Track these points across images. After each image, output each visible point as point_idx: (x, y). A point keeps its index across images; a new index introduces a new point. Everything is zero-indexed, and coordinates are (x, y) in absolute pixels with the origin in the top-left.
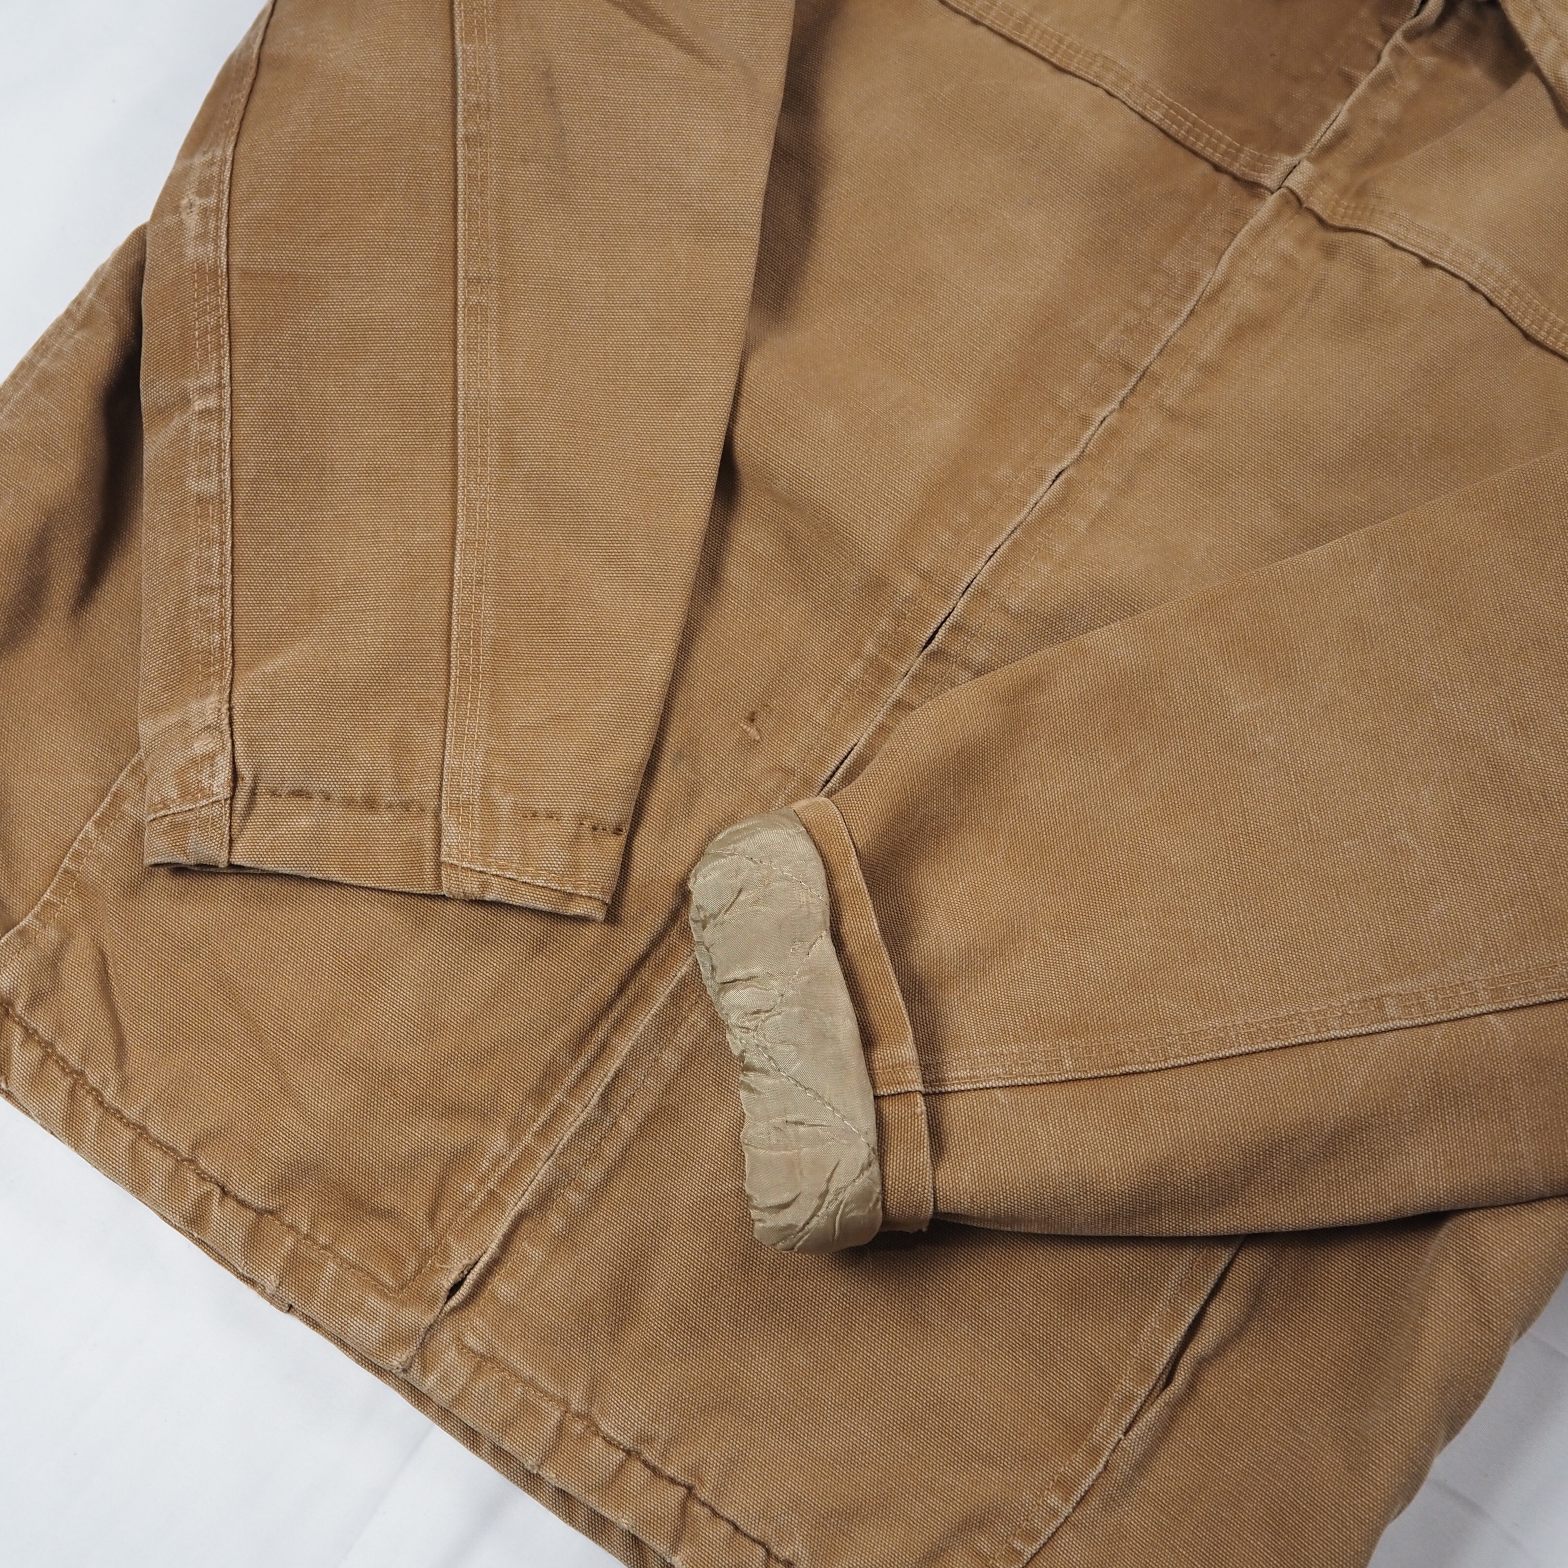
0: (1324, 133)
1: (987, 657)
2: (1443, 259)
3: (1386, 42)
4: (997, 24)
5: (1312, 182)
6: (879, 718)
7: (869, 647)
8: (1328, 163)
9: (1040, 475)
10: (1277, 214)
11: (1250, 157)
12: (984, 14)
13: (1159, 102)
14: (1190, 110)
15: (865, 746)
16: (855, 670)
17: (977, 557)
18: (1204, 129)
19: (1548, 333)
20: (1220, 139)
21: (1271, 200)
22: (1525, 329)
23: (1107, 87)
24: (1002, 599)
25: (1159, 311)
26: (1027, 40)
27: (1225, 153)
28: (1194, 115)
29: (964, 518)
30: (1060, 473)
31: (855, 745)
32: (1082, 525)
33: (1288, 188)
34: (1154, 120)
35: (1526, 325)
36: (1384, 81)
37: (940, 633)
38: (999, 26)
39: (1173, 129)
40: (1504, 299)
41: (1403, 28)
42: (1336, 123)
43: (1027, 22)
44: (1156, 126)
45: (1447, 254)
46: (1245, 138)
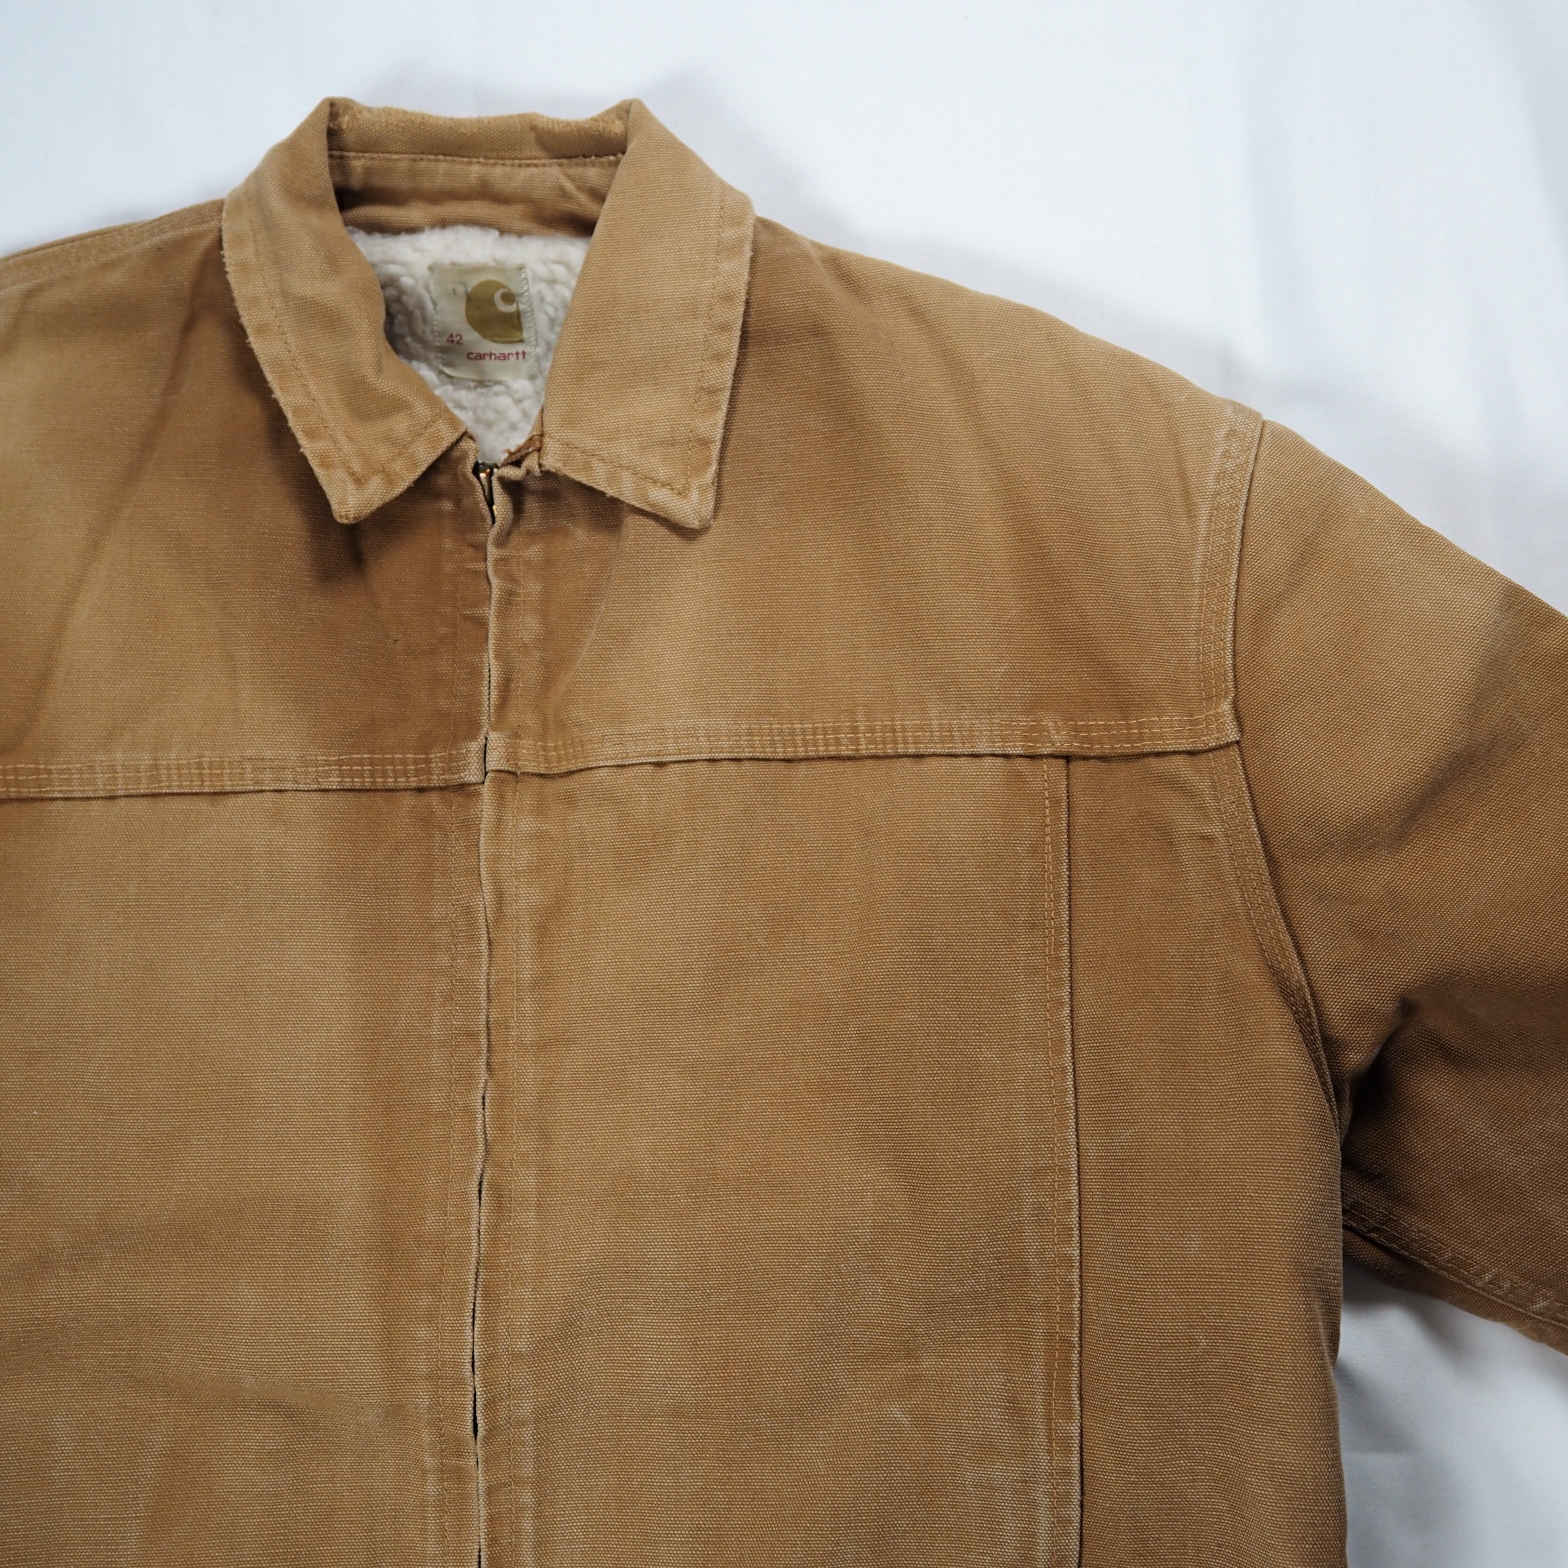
0: (489, 696)
1: (534, 1404)
2: (671, 754)
3: (485, 560)
4: (131, 789)
5: (510, 750)
6: (483, 1513)
7: (429, 1462)
8: (512, 717)
9: (464, 1198)
10: (500, 798)
11: (442, 762)
12: (114, 788)
13: (327, 768)
14: (358, 753)
15: (489, 1546)
16: (431, 1488)
17: (462, 1332)
18: (383, 762)
19: (805, 745)
20: (404, 762)
21: (486, 791)
22: (783, 758)
23: (272, 788)
24: (509, 1349)
25: (461, 962)
26: (169, 787)
27: (417, 772)
28: (365, 756)
29: (425, 1300)
30: (480, 1184)
31: (480, 1552)
32: (529, 1219)
33: (493, 771)
34: (334, 787)
35: (781, 755)
36: (509, 599)
37: (479, 1418)
38: (135, 789)
39: (357, 782)
40: (746, 750)
41: (490, 540)
42: (493, 679)
43: (157, 769)
44: (340, 790)
45: (671, 747)
46: (424, 746)
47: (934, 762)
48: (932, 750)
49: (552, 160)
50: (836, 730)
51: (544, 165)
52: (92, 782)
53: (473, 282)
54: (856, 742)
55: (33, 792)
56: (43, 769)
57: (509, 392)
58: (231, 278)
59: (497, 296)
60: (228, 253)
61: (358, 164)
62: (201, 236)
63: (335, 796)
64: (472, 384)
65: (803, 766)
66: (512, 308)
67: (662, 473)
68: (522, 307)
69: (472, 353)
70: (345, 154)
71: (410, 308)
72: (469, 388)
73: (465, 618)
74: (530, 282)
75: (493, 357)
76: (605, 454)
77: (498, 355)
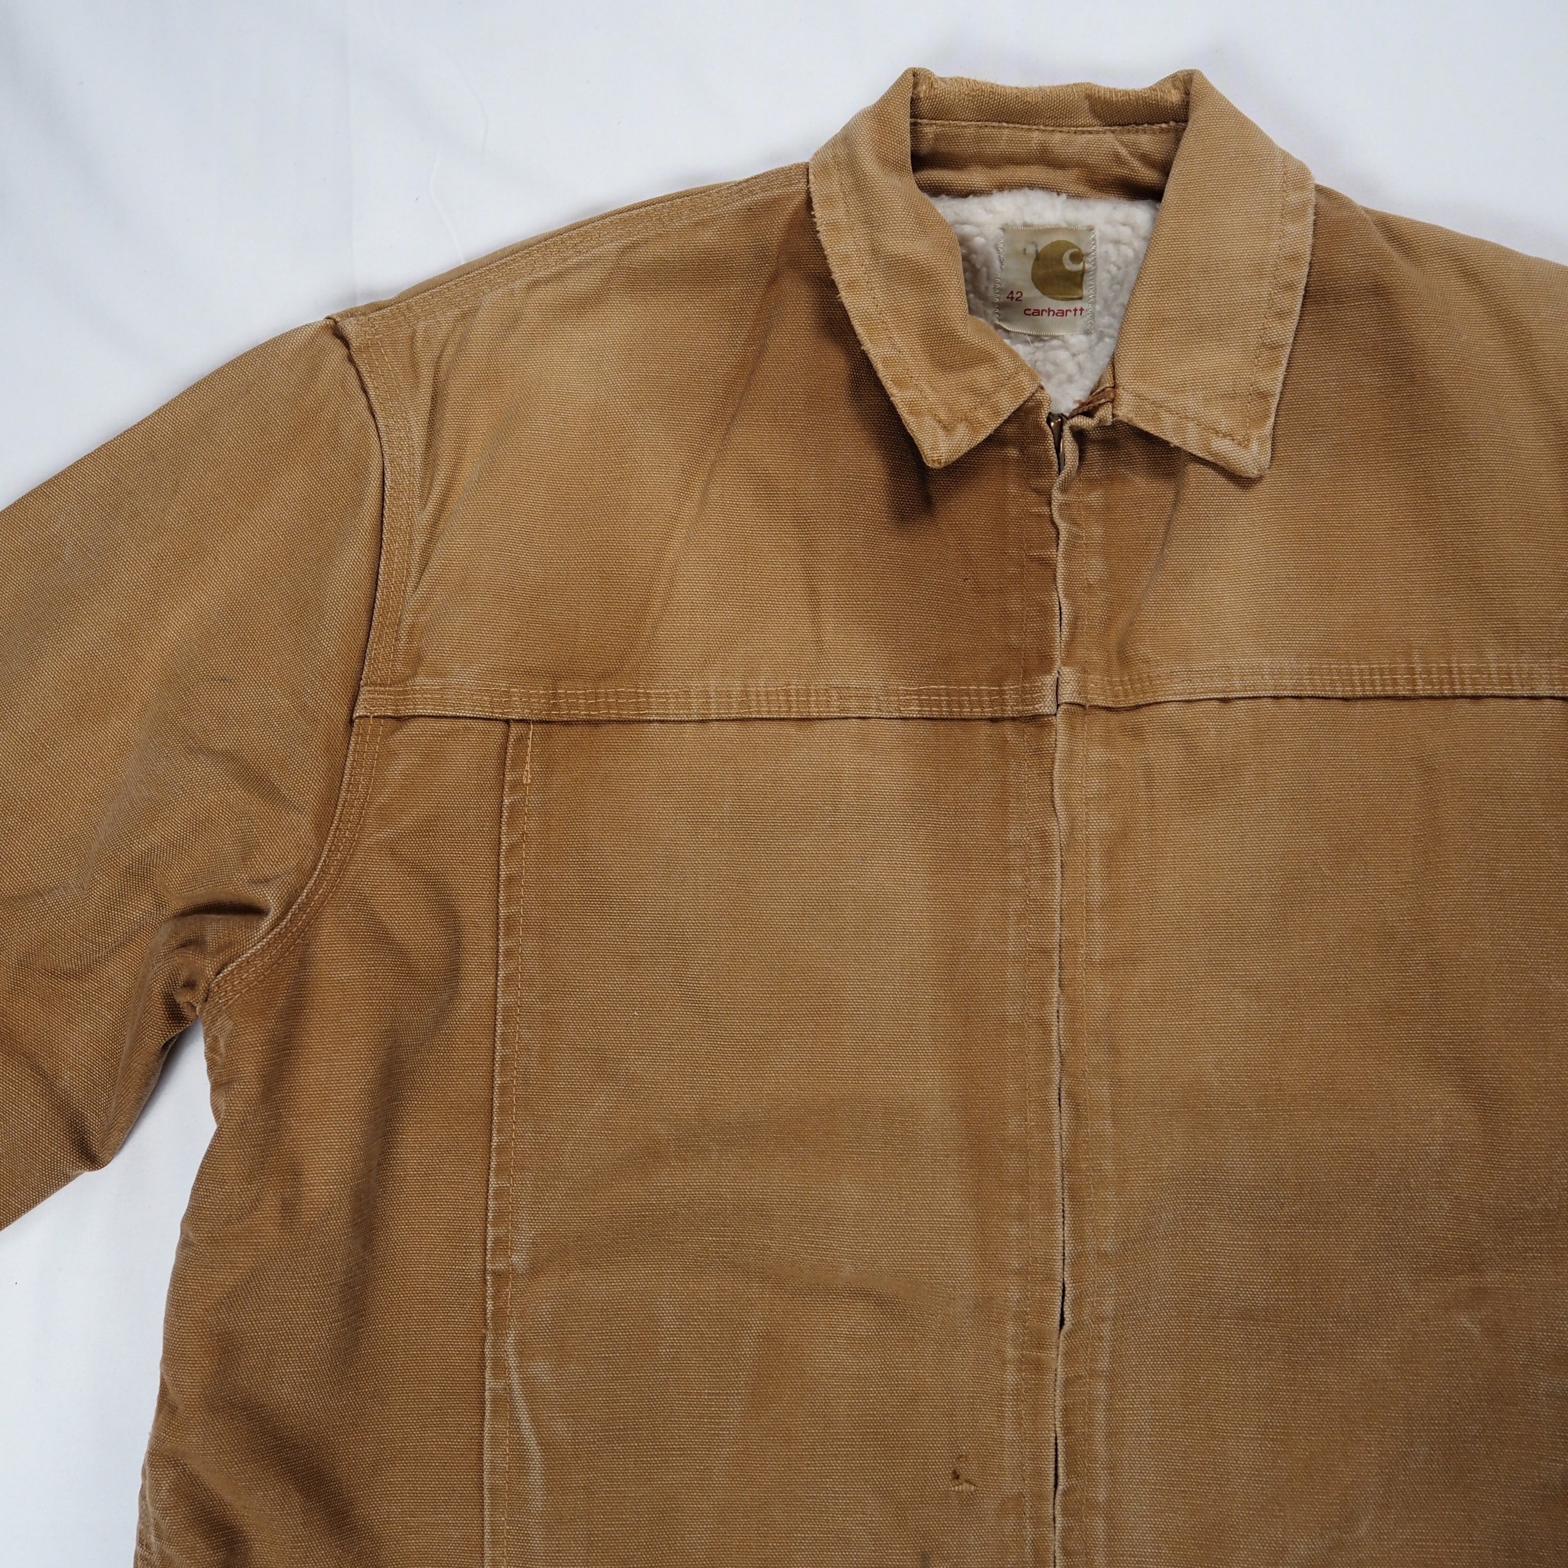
0: (1061, 633)
1: (1115, 1301)
2: (1238, 691)
3: (1050, 504)
4: (723, 713)
5: (1081, 684)
6: (1059, 1403)
7: (1011, 1352)
8: (1080, 653)
9: (1044, 1104)
10: (1072, 727)
11: (1016, 694)
12: (707, 712)
14: (936, 685)
15: (1065, 1435)
16: (1011, 1377)
17: (1053, 1230)
18: (960, 693)
19: (1362, 685)
20: (978, 693)
21: (1059, 722)
22: (1341, 696)
23: (857, 715)
24: (1096, 1249)
25: (1035, 883)
26: (759, 712)
27: (992, 704)
28: (942, 687)
29: (1016, 1200)
30: (1059, 1091)
31: (1056, 1439)
32: (1107, 1127)
33: (1066, 703)
34: (915, 716)
35: (1340, 693)
36: (1072, 542)
37: (1066, 1312)
38: (727, 713)
39: (935, 712)
40: (1308, 688)
41: (1056, 485)
42: (1065, 617)
43: (747, 696)
44: (919, 718)
45: (1238, 684)
46: (998, 678)
47: (1493, 703)
48: (1491, 692)
49: (1105, 128)
50: (1392, 671)
51: (1098, 132)
52: (688, 706)
53: (1044, 242)
54: (1413, 682)
55: (631, 714)
56: (643, 693)
57: (1065, 346)
58: (822, 237)
59: (1067, 255)
60: (818, 212)
61: (929, 130)
62: (789, 197)
63: (916, 723)
64: (1029, 339)
65: (1359, 704)
66: (1079, 267)
67: (1224, 424)
68: (1087, 266)
69: (1030, 310)
70: (919, 121)
71: (978, 266)
72: (1026, 342)
73: (1032, 559)
74: (1098, 242)
75: (1051, 313)
76: (1172, 405)
77: (1056, 312)
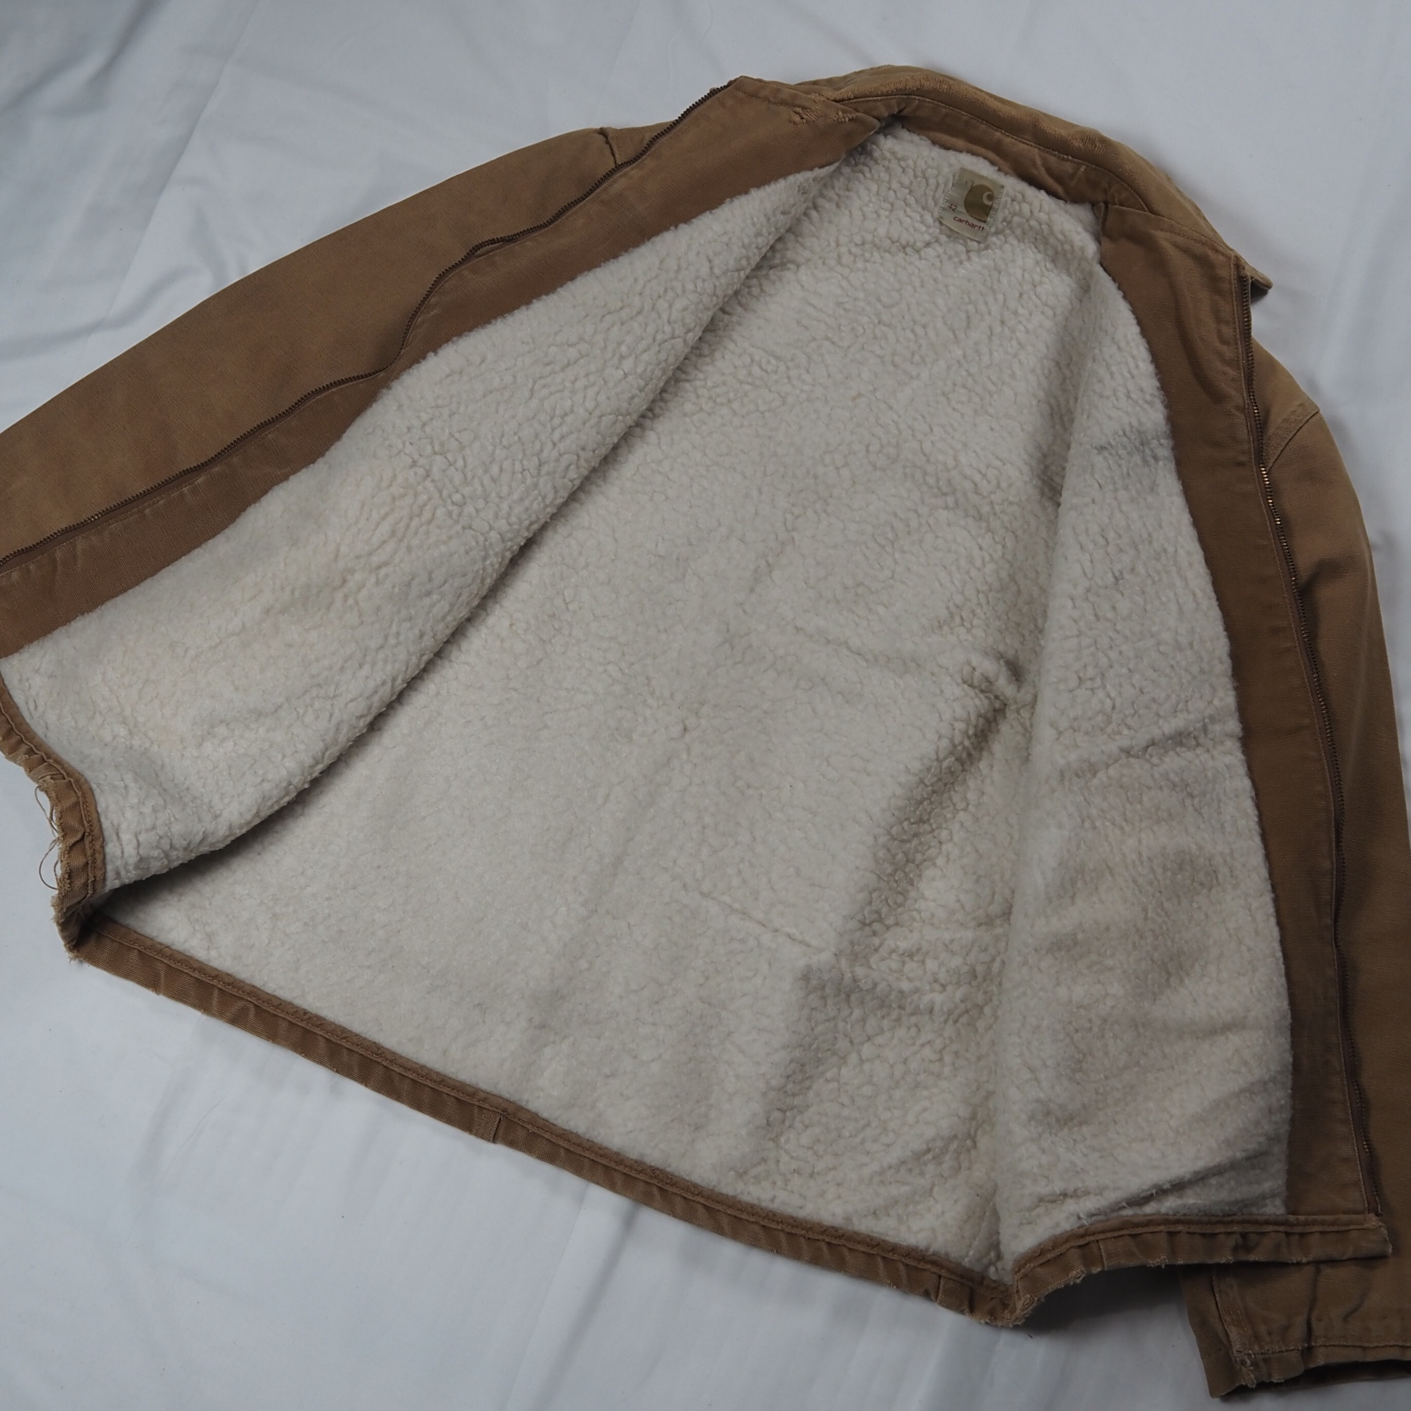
51: (1031, 146)
53: (977, 182)
59: (985, 195)
61: (944, 110)
66: (989, 203)
69: (957, 218)
74: (1004, 195)
75: (968, 224)
77: (971, 224)
